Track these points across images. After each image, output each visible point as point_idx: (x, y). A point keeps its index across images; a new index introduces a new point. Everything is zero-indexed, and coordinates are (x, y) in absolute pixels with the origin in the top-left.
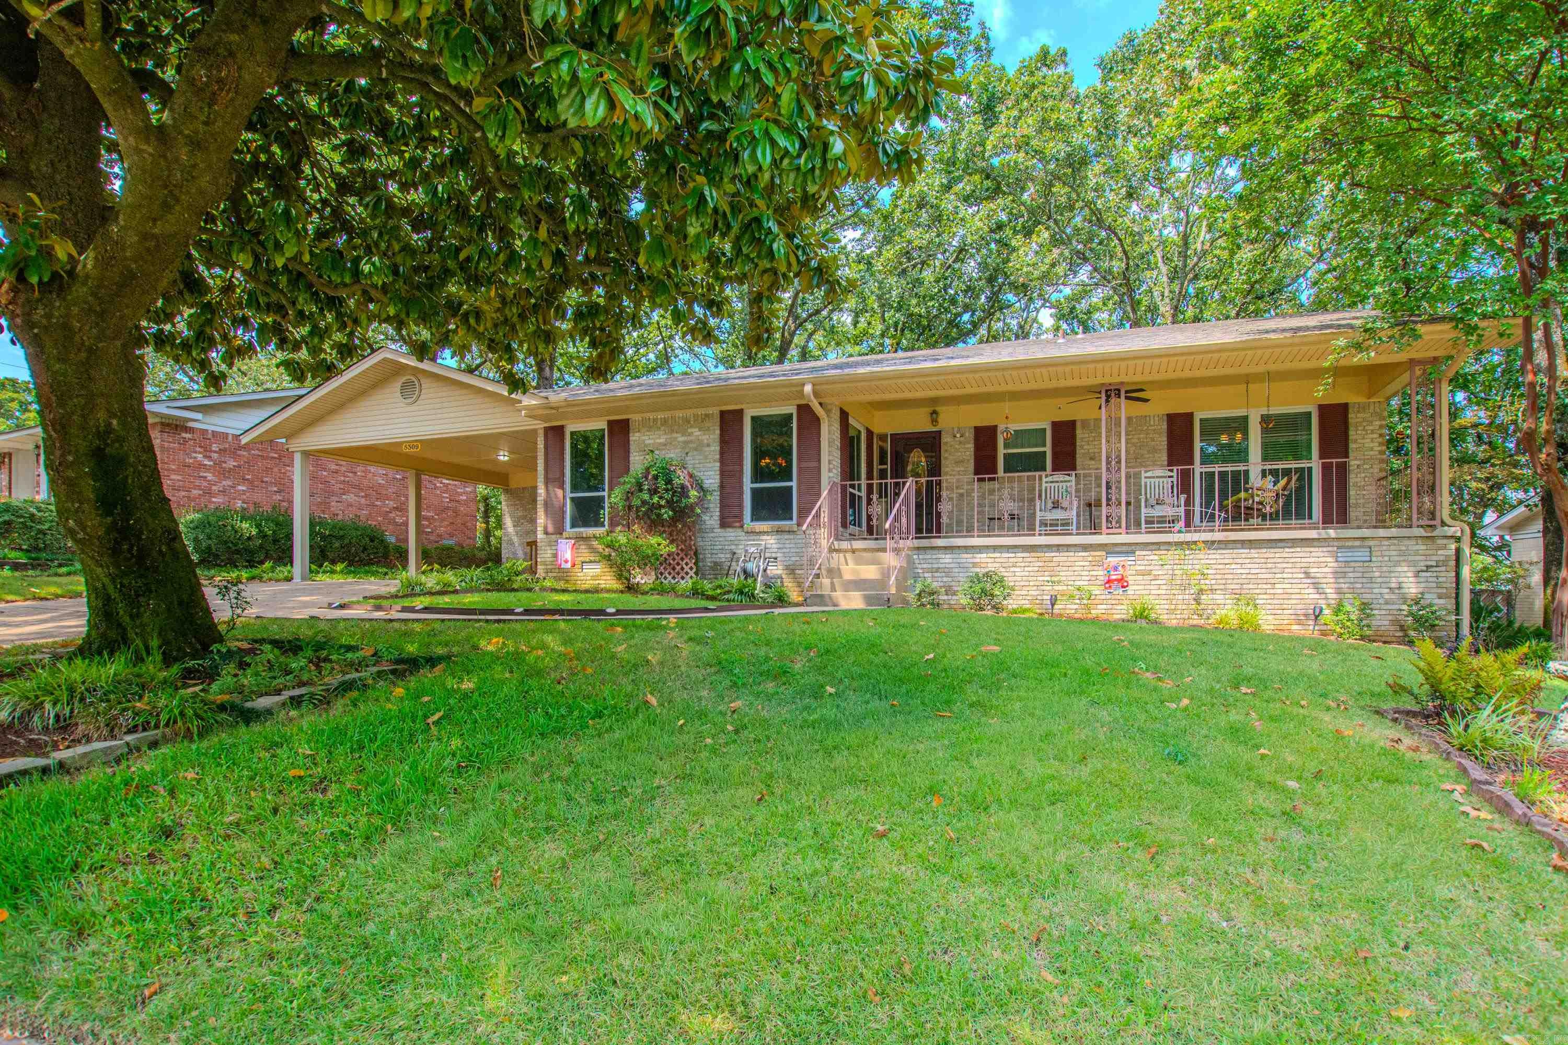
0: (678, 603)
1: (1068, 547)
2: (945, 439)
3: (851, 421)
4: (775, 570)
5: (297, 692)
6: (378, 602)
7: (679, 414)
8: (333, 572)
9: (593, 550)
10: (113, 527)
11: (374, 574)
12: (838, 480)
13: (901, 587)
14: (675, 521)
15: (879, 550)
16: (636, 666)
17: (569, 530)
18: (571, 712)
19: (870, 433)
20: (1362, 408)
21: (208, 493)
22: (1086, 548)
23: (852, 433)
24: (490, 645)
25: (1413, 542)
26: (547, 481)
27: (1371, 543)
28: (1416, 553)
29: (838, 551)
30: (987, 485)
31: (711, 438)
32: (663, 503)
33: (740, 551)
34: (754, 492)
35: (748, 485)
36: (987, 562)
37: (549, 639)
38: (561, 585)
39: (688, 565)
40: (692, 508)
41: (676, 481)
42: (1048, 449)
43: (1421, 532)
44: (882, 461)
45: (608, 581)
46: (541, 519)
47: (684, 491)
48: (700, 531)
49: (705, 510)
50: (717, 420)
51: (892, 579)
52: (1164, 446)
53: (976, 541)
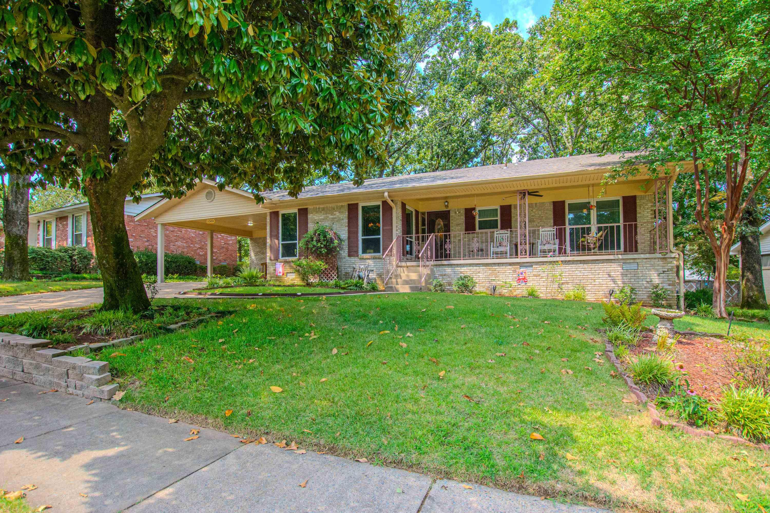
0: (328, 291)
1: (503, 264)
2: (452, 214)
3: (407, 207)
4: (373, 276)
5: (183, 323)
6: (200, 291)
7: (329, 205)
8: (174, 278)
9: (291, 267)
10: (118, 263)
11: (192, 279)
12: (401, 234)
13: (426, 281)
14: (327, 254)
15: (417, 266)
16: (308, 314)
17: (281, 258)
18: (283, 328)
19: (417, 212)
20: (642, 198)
22: (511, 264)
23: (408, 212)
24: (251, 307)
25: (657, 260)
26: (271, 236)
27: (638, 261)
28: (658, 265)
29: (401, 267)
30: (471, 236)
31: (344, 216)
32: (322, 246)
33: (357, 267)
34: (363, 240)
35: (360, 237)
36: (466, 271)
37: (274, 304)
38: (277, 283)
39: (334, 274)
40: (335, 248)
41: (328, 236)
42: (499, 218)
43: (660, 256)
44: (423, 224)
45: (298, 281)
46: (268, 254)
47: (332, 241)
48: (339, 258)
49: (341, 249)
50: (347, 208)
51: (423, 279)
52: (551, 216)
53: (462, 262)
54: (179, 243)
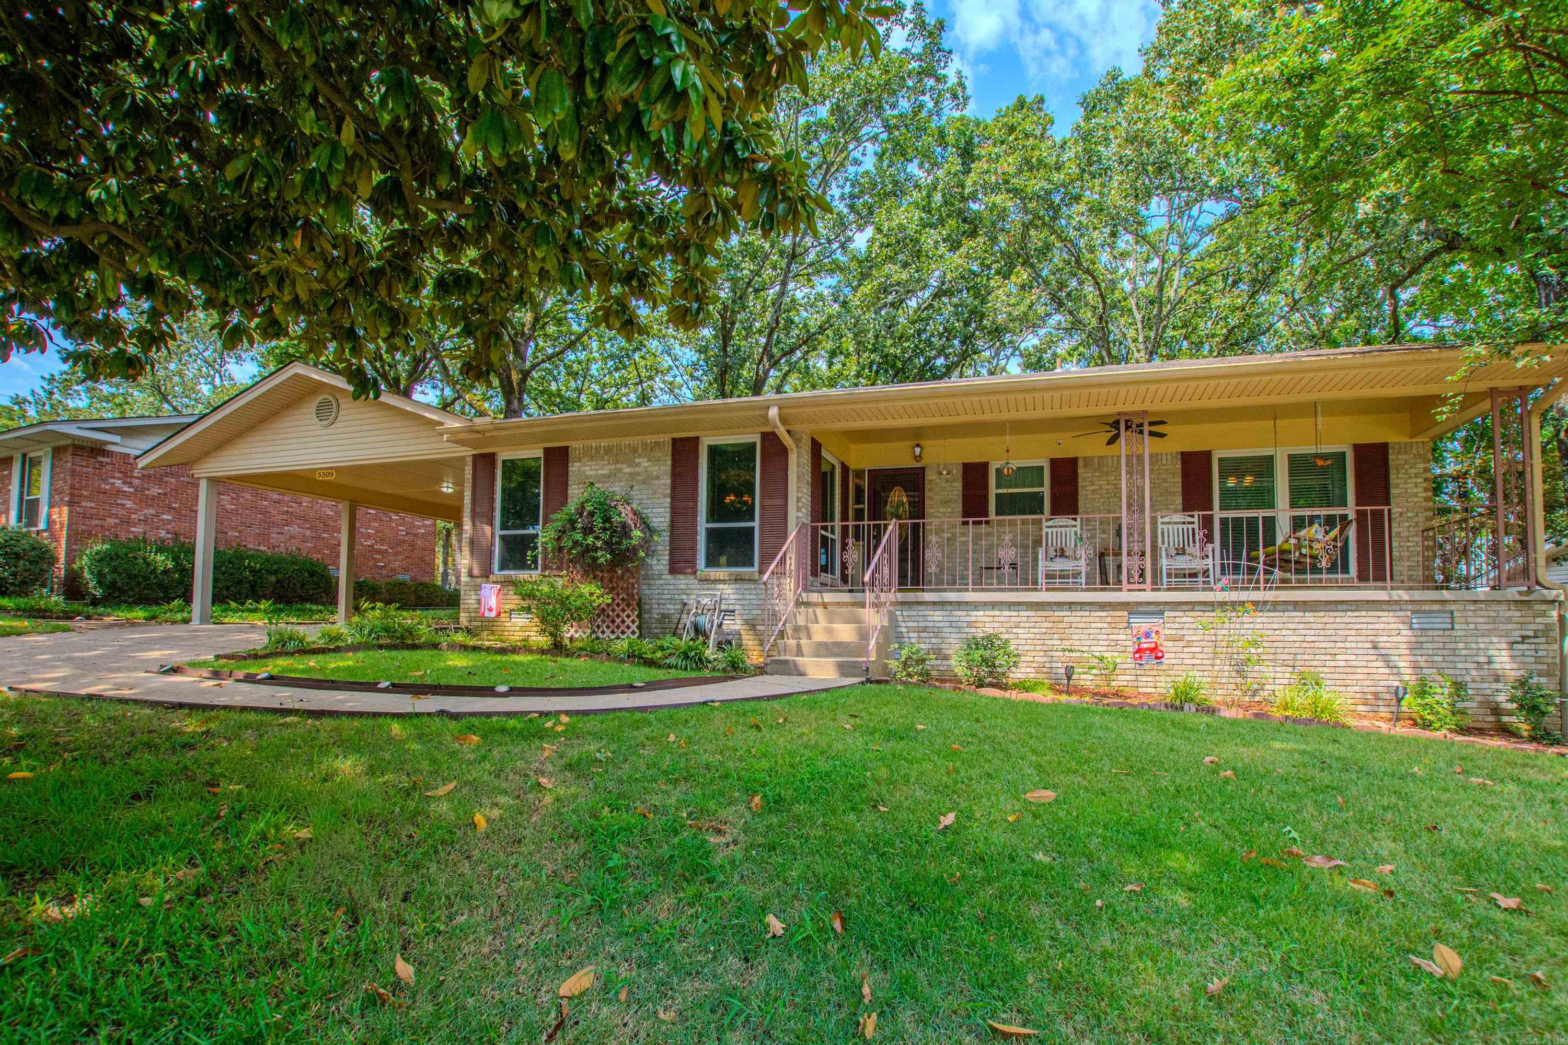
1: (1082, 605)
2: (930, 476)
3: (824, 453)
4: (733, 625)
7: (627, 441)
12: (807, 520)
13: (882, 649)
14: (613, 565)
15: (854, 604)
17: (497, 573)
19: (845, 469)
20: (1404, 449)
21: (128, 522)
22: (1103, 606)
23: (825, 468)
25: (1504, 607)
26: (474, 515)
27: (1453, 607)
28: (1509, 620)
29: (807, 604)
30: (976, 528)
31: (662, 470)
32: (599, 544)
33: (692, 602)
34: (711, 533)
35: (703, 524)
36: (986, 622)
39: (630, 617)
40: (635, 550)
41: (616, 519)
42: (1046, 490)
43: (1513, 595)
44: (859, 500)
45: (536, 637)
46: (465, 561)
47: (625, 530)
48: (647, 577)
49: (651, 553)
50: (669, 449)
51: (872, 642)
52: (1178, 488)
53: (971, 596)
54: (294, 529)
